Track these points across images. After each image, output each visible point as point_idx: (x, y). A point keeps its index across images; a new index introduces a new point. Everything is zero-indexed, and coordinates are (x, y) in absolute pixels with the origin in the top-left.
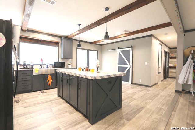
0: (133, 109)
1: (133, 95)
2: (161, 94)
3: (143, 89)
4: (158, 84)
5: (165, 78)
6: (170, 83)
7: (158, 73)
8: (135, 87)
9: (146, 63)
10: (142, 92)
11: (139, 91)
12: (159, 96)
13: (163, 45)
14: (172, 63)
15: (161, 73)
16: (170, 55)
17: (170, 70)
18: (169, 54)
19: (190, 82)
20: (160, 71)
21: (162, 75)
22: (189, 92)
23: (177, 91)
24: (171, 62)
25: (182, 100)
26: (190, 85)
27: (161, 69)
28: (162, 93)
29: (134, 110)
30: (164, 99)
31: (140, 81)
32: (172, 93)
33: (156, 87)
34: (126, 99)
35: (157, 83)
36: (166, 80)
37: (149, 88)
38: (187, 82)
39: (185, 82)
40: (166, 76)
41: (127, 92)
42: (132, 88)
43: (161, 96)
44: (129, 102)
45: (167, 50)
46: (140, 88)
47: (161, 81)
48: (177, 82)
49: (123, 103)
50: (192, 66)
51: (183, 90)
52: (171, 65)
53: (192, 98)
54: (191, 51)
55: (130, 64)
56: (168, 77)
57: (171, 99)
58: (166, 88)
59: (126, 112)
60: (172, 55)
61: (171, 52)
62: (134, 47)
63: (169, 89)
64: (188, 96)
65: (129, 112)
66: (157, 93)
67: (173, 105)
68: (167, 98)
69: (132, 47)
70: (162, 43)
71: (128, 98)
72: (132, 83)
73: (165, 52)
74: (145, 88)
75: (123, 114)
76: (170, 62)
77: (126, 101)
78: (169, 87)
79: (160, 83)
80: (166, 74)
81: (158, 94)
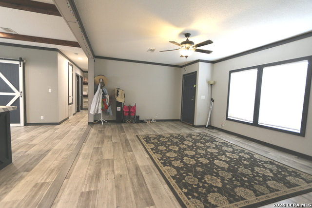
0: (34, 157)
1: (32, 140)
2: (73, 130)
3: (47, 129)
4: (70, 119)
5: (78, 111)
6: (84, 115)
7: (69, 104)
8: (33, 129)
9: (50, 91)
10: (46, 133)
11: (41, 132)
12: (70, 132)
13: (74, 66)
14: (86, 91)
15: (72, 103)
16: (83, 80)
17: (84, 100)
18: (82, 78)
19: (100, 112)
20: (71, 101)
21: (74, 106)
22: (100, 122)
23: (89, 123)
24: (85, 89)
25: (93, 130)
26: (100, 114)
27: (73, 98)
28: (74, 128)
29: (36, 158)
30: (75, 135)
31: (42, 118)
32: (85, 126)
33: (67, 123)
34: (18, 149)
35: (68, 118)
36: (79, 113)
37: (57, 126)
38: (97, 111)
39: (96, 112)
40: (80, 108)
41: (18, 139)
42: (27, 131)
43: (73, 132)
44: (25, 151)
45: (79, 73)
46: (41, 129)
47: (74, 115)
48: (89, 114)
49: (13, 155)
50: (101, 95)
51: (95, 121)
52: (85, 93)
53: (102, 126)
54: (100, 79)
55: (19, 91)
56: (82, 109)
57: (83, 132)
58: (79, 122)
59: (23, 164)
60: (85, 81)
61: (84, 76)
62: (26, 61)
63: (82, 122)
64: (98, 126)
65: (27, 162)
66: (68, 129)
67: (84, 138)
68: (79, 133)
69: (23, 61)
70: (73, 63)
71: (22, 146)
72: (26, 124)
73: (77, 76)
74: (50, 127)
75: (18, 168)
76: (83, 90)
77: (19, 151)
78: (82, 120)
79: (71, 117)
80: (80, 105)
81: (69, 131)
